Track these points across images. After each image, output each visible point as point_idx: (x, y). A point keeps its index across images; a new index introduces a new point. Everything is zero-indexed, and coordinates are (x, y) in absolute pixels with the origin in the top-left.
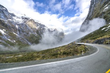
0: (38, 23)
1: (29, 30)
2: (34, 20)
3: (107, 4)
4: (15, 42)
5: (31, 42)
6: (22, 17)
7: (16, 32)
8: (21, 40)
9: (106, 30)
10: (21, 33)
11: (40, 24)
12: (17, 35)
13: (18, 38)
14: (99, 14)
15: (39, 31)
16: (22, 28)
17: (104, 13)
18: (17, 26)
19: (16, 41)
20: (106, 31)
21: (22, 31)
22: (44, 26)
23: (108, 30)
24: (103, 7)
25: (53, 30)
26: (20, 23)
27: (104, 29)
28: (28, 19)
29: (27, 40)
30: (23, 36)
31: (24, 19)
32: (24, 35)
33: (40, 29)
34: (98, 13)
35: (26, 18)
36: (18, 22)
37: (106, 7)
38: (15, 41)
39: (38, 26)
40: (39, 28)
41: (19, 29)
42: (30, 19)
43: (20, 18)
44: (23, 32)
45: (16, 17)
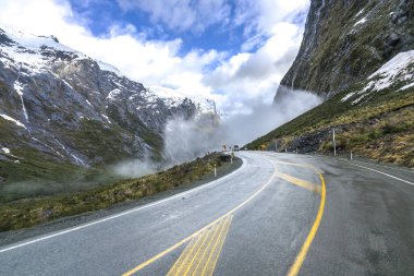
0: (114, 74)
1: (75, 103)
2: (95, 63)
3: (362, 6)
4: (6, 155)
5: (85, 153)
6: (43, 47)
7: (14, 111)
8: (38, 143)
9: (356, 101)
10: (36, 117)
11: (124, 80)
12: (19, 123)
13: (25, 139)
14: (338, 44)
15: (120, 110)
16: (43, 94)
17: (352, 39)
18: (18, 87)
19: (12, 151)
20: (356, 105)
21: (45, 108)
22: (141, 88)
23: (363, 100)
24: (350, 17)
25: (175, 105)
26: (35, 72)
27: (349, 96)
28: (69, 59)
29: (67, 145)
30: (47, 130)
31: (51, 58)
32: (55, 124)
33: (125, 102)
34: (334, 41)
35: (60, 54)
36: (22, 70)
37: (359, 18)
38: (7, 151)
39: (117, 87)
40: (120, 95)
41: (31, 98)
42: (81, 58)
43: (33, 52)
44: (48, 111)
45: (15, 48)
